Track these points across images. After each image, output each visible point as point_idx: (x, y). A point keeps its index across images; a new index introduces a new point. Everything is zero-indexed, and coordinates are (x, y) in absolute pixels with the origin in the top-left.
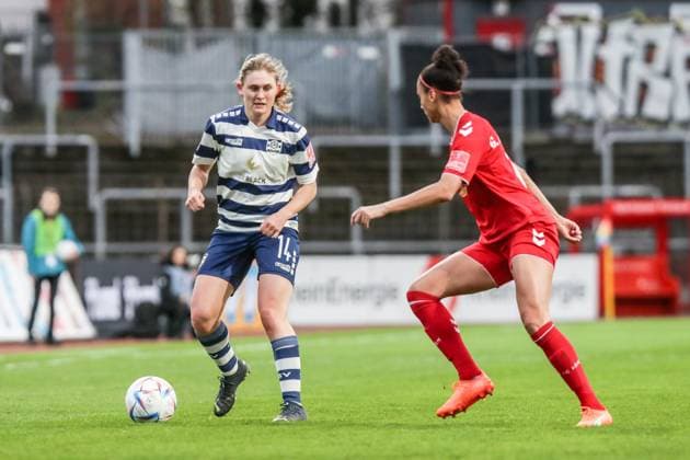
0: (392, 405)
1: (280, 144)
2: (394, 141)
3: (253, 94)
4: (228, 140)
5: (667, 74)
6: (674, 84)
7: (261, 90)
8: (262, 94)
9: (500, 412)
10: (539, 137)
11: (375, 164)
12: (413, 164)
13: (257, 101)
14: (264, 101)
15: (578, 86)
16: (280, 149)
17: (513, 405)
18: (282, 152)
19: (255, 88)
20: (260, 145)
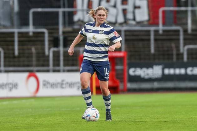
0: (16, 126)
1: (103, 32)
2: (16, 31)
3: (99, 17)
4: (88, 31)
5: (115, 6)
6: (118, 10)
7: (102, 16)
8: (102, 17)
9: (55, 129)
10: (69, 29)
11: (9, 39)
12: (22, 39)
13: (100, 19)
14: (102, 19)
15: (83, 10)
16: (103, 33)
17: (60, 126)
18: (104, 34)
19: (100, 15)
20: (97, 32)
